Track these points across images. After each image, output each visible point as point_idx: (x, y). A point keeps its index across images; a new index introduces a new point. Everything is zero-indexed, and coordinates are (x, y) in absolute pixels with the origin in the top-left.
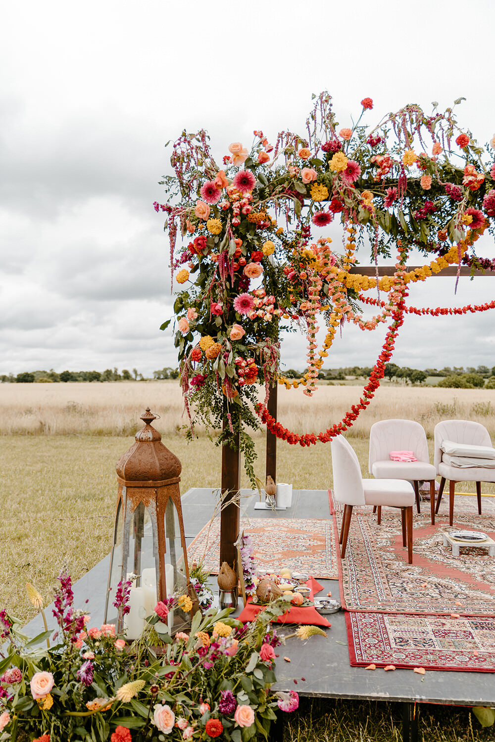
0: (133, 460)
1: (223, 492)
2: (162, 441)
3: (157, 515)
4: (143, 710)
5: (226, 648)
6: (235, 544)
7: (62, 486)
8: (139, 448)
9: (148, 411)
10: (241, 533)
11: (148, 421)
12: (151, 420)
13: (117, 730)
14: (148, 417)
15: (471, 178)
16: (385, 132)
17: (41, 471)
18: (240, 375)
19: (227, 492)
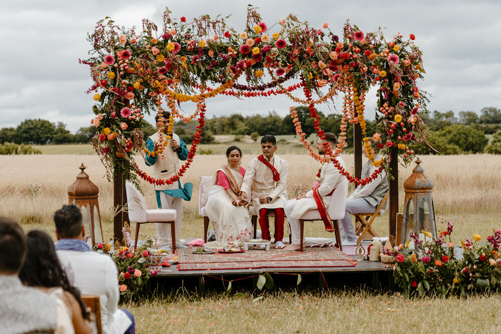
0: (79, 187)
2: (89, 179)
6: (122, 231)
8: (80, 182)
9: (82, 164)
11: (83, 169)
12: (84, 169)
14: (83, 167)
15: (231, 53)
16: (193, 26)
19: (118, 207)
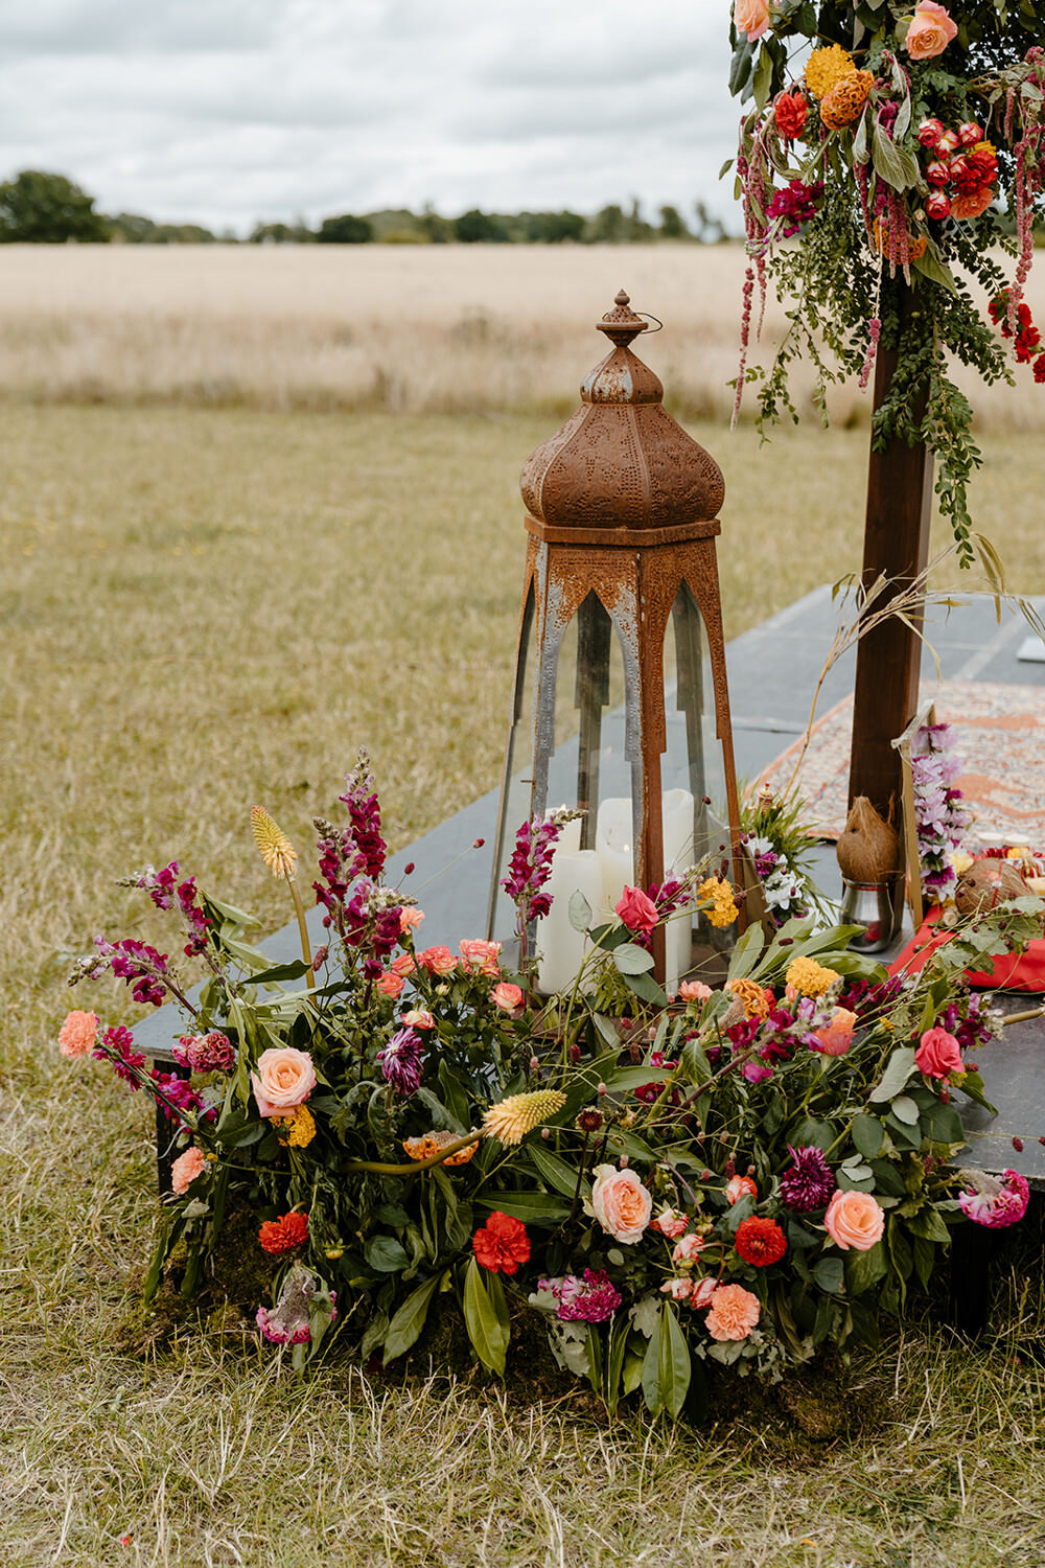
0: (568, 459)
1: (869, 581)
2: (664, 402)
3: (641, 634)
4: (564, 1179)
5: (813, 1030)
6: (895, 743)
7: (427, 569)
8: (589, 423)
9: (622, 302)
10: (922, 711)
11: (622, 335)
12: (632, 334)
13: (489, 1222)
14: (622, 323)
17: (367, 523)
18: (934, 184)
19: (882, 582)
